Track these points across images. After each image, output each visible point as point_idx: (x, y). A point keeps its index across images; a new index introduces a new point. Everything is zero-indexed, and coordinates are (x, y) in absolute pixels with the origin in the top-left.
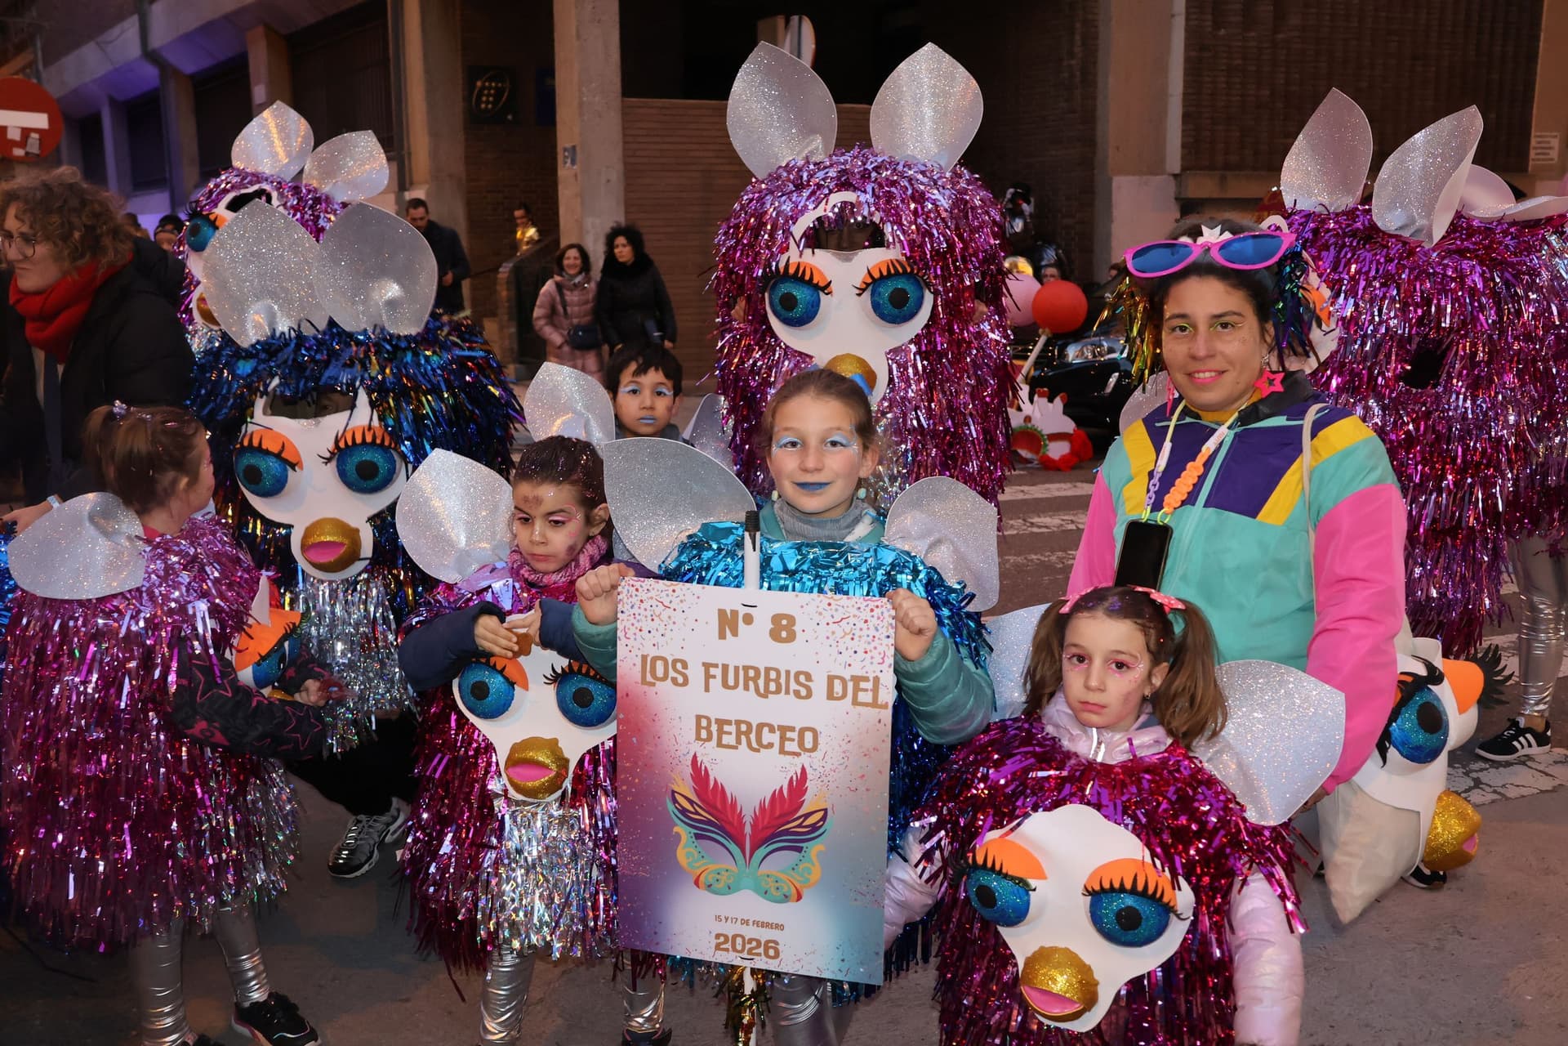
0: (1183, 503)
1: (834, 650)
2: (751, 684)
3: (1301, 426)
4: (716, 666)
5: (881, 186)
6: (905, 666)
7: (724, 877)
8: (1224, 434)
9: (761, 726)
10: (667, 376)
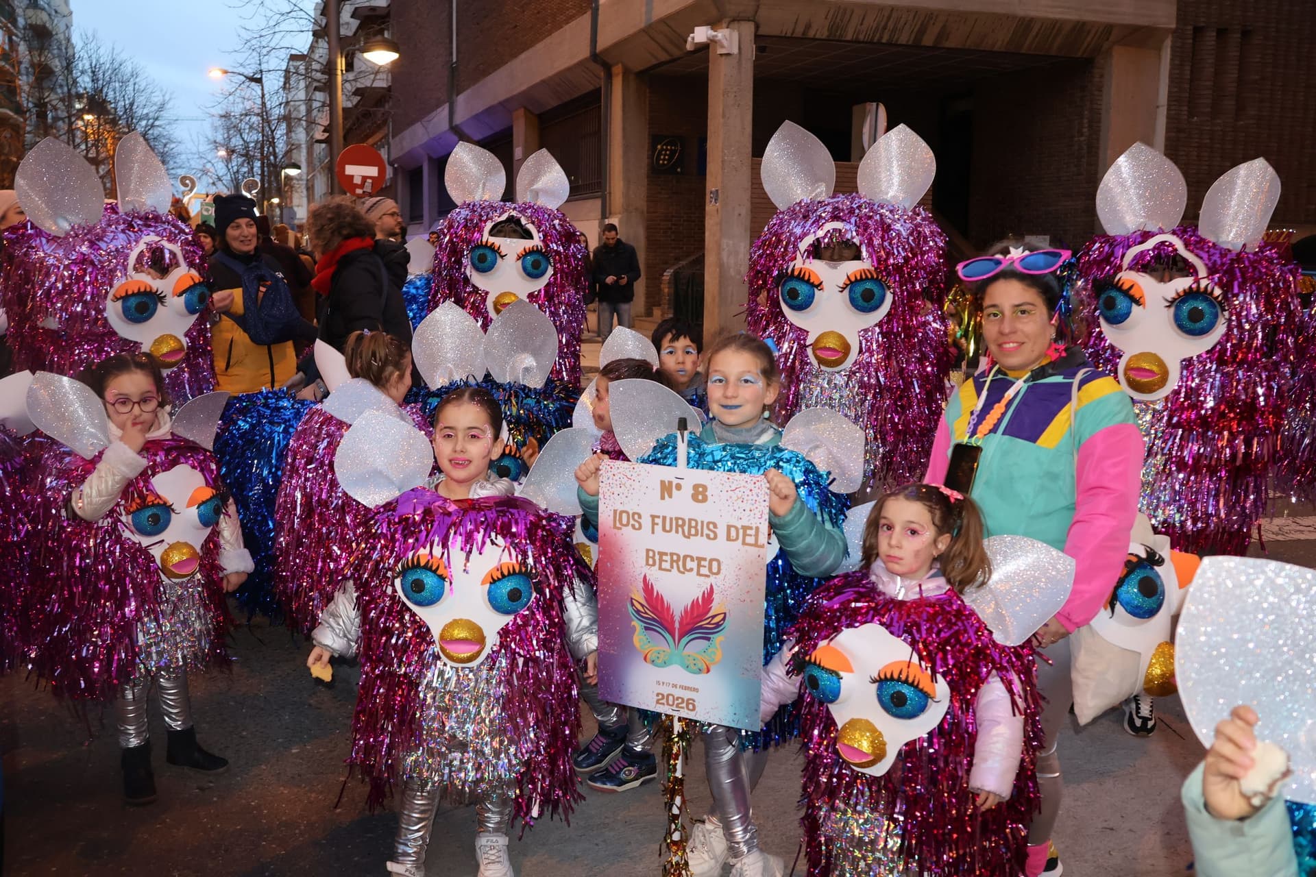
0: (990, 431)
1: (731, 509)
2: (680, 529)
3: (1072, 383)
4: (658, 517)
5: (860, 218)
6: (776, 521)
7: (662, 656)
8: (1020, 386)
9: (685, 557)
10: (692, 341)
